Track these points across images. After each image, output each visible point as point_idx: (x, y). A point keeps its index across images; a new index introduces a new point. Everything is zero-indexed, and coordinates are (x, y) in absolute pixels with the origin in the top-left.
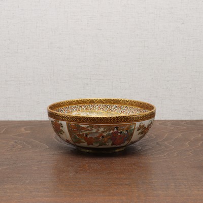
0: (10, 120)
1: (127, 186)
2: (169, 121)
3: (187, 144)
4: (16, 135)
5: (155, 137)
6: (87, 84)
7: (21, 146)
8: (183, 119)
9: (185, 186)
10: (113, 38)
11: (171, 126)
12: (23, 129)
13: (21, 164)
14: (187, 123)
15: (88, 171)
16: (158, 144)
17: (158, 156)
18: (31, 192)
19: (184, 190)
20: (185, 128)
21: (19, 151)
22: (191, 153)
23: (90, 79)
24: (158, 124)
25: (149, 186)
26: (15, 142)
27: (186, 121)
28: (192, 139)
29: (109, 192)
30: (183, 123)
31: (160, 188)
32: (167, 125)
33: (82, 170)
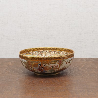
0: (4, 58)
1: (63, 92)
2: (84, 59)
3: (94, 70)
4: (6, 66)
5: (77, 67)
6: (43, 40)
7: (9, 72)
8: (92, 58)
9: (93, 92)
10: (56, 16)
11: (85, 61)
12: (10, 63)
13: (9, 81)
14: (94, 60)
15: (43, 84)
16: (79, 70)
17: (79, 76)
18: (14, 95)
19: (93, 94)
20: (93, 62)
21: (8, 74)
22: (96, 75)
23: (45, 37)
24: (79, 60)
25: (75, 92)
26: (6, 69)
27: (93, 58)
28: (96, 68)
29: (54, 95)
30: (92, 60)
31: (80, 93)
32: (84, 61)
33: (40, 84)
